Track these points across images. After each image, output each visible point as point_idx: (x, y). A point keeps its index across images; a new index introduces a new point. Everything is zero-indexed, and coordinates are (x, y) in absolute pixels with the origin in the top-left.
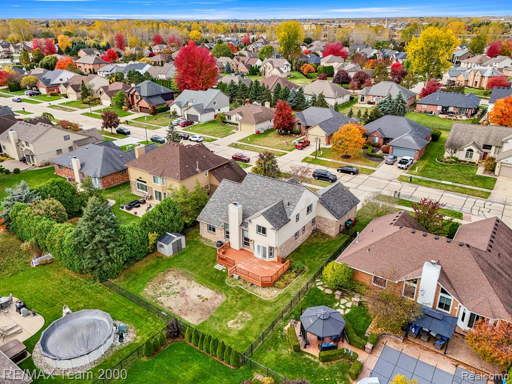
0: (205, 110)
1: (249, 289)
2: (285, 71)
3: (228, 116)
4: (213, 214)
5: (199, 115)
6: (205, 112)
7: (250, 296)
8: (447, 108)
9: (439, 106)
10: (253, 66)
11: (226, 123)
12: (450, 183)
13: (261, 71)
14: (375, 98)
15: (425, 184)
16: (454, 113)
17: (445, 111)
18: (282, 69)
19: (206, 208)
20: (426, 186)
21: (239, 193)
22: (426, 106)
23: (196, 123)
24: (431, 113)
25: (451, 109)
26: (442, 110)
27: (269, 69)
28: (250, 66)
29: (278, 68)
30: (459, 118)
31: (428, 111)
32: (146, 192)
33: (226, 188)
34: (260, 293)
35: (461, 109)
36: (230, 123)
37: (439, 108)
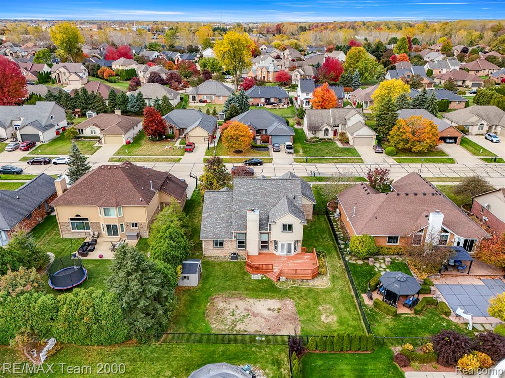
0: (45, 126)
1: (303, 285)
2: (84, 77)
3: (79, 130)
4: (216, 229)
5: (40, 133)
6: (47, 130)
7: (310, 290)
8: (269, 99)
9: (262, 99)
10: (41, 72)
11: (79, 138)
12: (332, 157)
13: (54, 77)
14: (205, 97)
15: (318, 161)
16: (275, 103)
17: (268, 102)
18: (81, 74)
19: (204, 225)
20: (319, 163)
21: (237, 200)
22: (252, 99)
23: (38, 144)
24: (258, 105)
25: (272, 100)
26: (266, 101)
27: (64, 75)
28: (38, 74)
29: (76, 73)
30: (281, 107)
31: (255, 104)
32: (90, 231)
33: (214, 199)
34: (315, 285)
35: (280, 99)
36: (85, 138)
37: (263, 100)
